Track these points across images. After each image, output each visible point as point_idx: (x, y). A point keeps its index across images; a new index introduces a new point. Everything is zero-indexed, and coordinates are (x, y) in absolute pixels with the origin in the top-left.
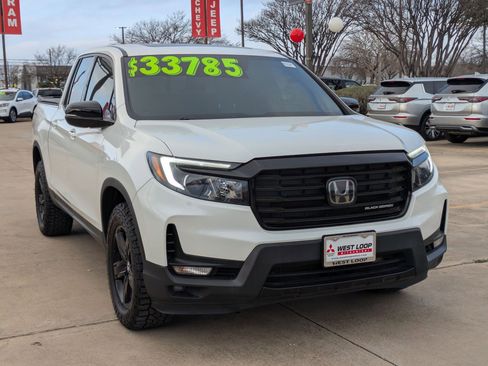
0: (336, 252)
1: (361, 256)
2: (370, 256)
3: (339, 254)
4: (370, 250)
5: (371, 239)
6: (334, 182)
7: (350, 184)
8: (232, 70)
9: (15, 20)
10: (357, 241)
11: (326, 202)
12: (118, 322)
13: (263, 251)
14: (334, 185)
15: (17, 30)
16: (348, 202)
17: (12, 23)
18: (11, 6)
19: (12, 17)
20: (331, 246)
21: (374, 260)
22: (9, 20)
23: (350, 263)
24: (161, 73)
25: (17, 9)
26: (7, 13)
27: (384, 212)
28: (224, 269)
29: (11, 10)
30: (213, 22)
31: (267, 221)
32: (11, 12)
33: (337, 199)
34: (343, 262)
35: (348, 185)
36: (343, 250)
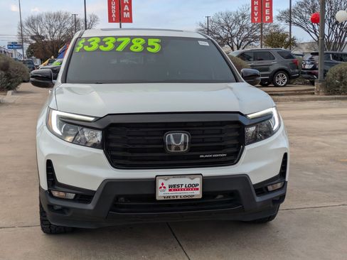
0: (168, 188)
1: (189, 193)
2: (198, 194)
3: (170, 190)
4: (197, 189)
5: (198, 181)
6: (171, 135)
7: (185, 136)
8: (153, 47)
9: (128, 13)
10: (186, 181)
11: (163, 150)
12: (40, 227)
13: (108, 184)
14: (170, 137)
15: (130, 20)
16: (182, 150)
17: (126, 15)
18: (126, 4)
19: (126, 11)
20: (163, 184)
21: (201, 197)
22: (125, 13)
23: (179, 198)
24: (98, 50)
25: (130, 5)
26: (123, 8)
27: (217, 160)
28: (84, 196)
29: (126, 6)
30: (267, 12)
31: (116, 162)
32: (126, 8)
33: (173, 148)
34: (173, 197)
35: (183, 137)
36: (172, 188)
